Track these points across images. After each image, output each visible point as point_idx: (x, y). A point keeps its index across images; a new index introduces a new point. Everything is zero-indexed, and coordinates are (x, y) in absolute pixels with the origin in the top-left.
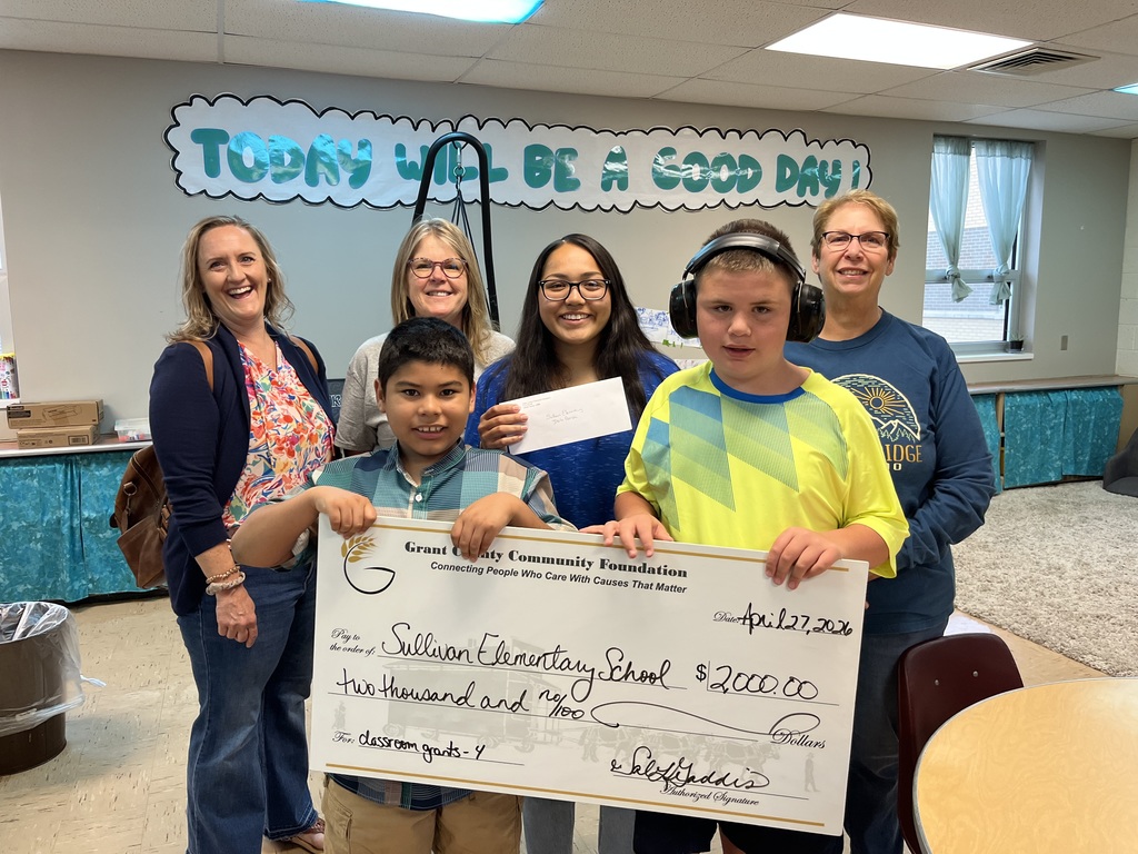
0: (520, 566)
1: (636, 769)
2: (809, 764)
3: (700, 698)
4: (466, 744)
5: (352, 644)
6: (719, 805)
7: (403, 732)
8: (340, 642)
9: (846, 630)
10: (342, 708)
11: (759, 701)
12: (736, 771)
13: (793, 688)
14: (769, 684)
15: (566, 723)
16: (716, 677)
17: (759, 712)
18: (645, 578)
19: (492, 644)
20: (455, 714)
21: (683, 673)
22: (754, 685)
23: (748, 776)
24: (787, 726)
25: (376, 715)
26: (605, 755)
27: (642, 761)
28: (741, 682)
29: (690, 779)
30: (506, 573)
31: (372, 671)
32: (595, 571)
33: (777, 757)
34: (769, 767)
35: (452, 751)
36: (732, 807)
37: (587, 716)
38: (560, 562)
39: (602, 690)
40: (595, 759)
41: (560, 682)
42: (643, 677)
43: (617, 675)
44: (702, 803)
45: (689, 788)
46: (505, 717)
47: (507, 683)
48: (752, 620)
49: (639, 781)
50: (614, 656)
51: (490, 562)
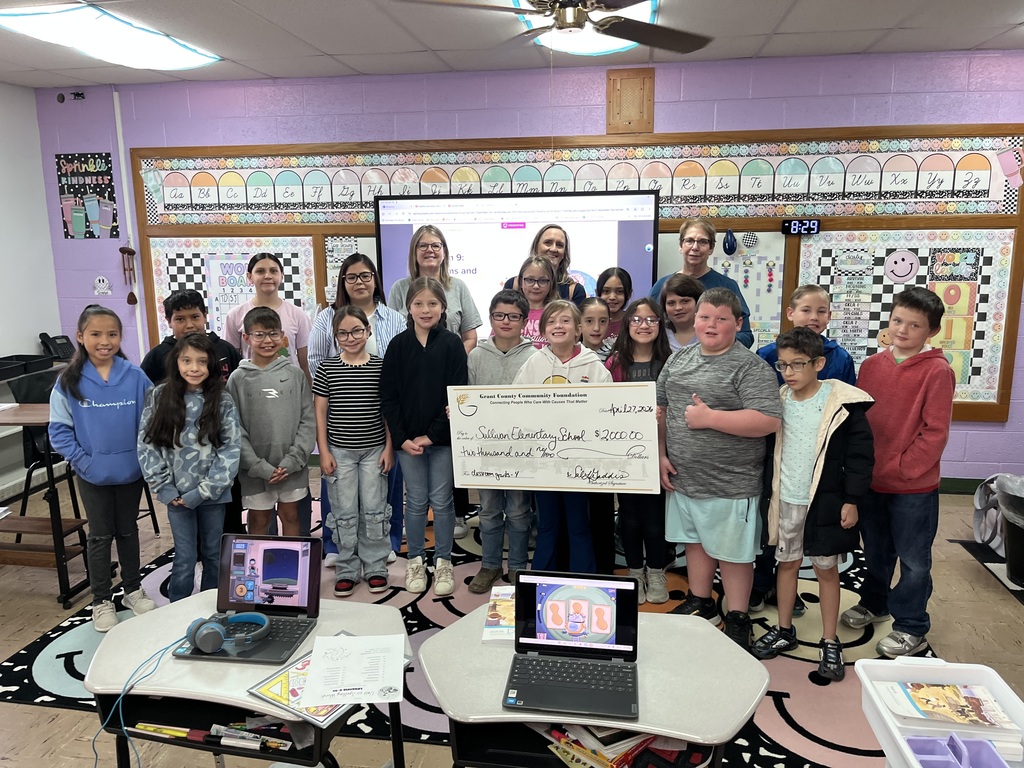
0: (523, 399)
1: (577, 475)
2: (644, 466)
3: (597, 443)
4: (511, 471)
5: (465, 436)
6: (611, 486)
7: (487, 469)
8: (460, 436)
9: (650, 410)
10: (464, 462)
11: (620, 442)
12: (616, 472)
13: (633, 435)
14: (624, 435)
15: (548, 459)
16: (603, 435)
17: (622, 447)
18: (571, 399)
19: (516, 431)
20: (503, 459)
21: (590, 435)
22: (618, 436)
23: (620, 473)
24: (632, 451)
25: (476, 463)
26: (565, 471)
27: (579, 472)
28: (613, 436)
29: (598, 477)
30: (518, 403)
31: (473, 446)
32: (552, 398)
33: (630, 464)
34: (628, 469)
35: (506, 475)
36: (616, 486)
37: (556, 456)
38: (538, 396)
39: (561, 445)
40: (561, 473)
41: (544, 443)
42: (575, 438)
43: (565, 438)
44: (604, 486)
45: (598, 481)
46: (524, 459)
47: (524, 445)
48: (614, 410)
49: (579, 480)
50: (563, 431)
51: (512, 399)
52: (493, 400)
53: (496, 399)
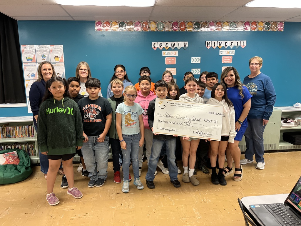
0: (182, 106)
1: (196, 133)
2: (217, 131)
3: (204, 123)
4: (174, 129)
5: (159, 115)
6: (206, 137)
7: (166, 128)
8: (158, 115)
9: (221, 114)
10: (158, 124)
11: (211, 123)
12: (208, 133)
13: (215, 122)
14: (212, 121)
15: (188, 126)
16: (206, 120)
19: (178, 116)
20: (173, 125)
21: (202, 120)
22: (210, 121)
23: (210, 133)
25: (162, 125)
27: (197, 132)
28: (209, 121)
30: (180, 107)
31: (162, 119)
33: (213, 131)
35: (173, 130)
37: (190, 125)
38: (187, 105)
39: (192, 122)
40: (191, 131)
41: (187, 121)
42: (197, 120)
43: (194, 120)
44: (204, 137)
45: (203, 135)
46: (180, 125)
47: (180, 121)
48: (210, 113)
49: (197, 134)
50: (194, 117)
51: (178, 105)
52: (172, 104)
53: (173, 104)
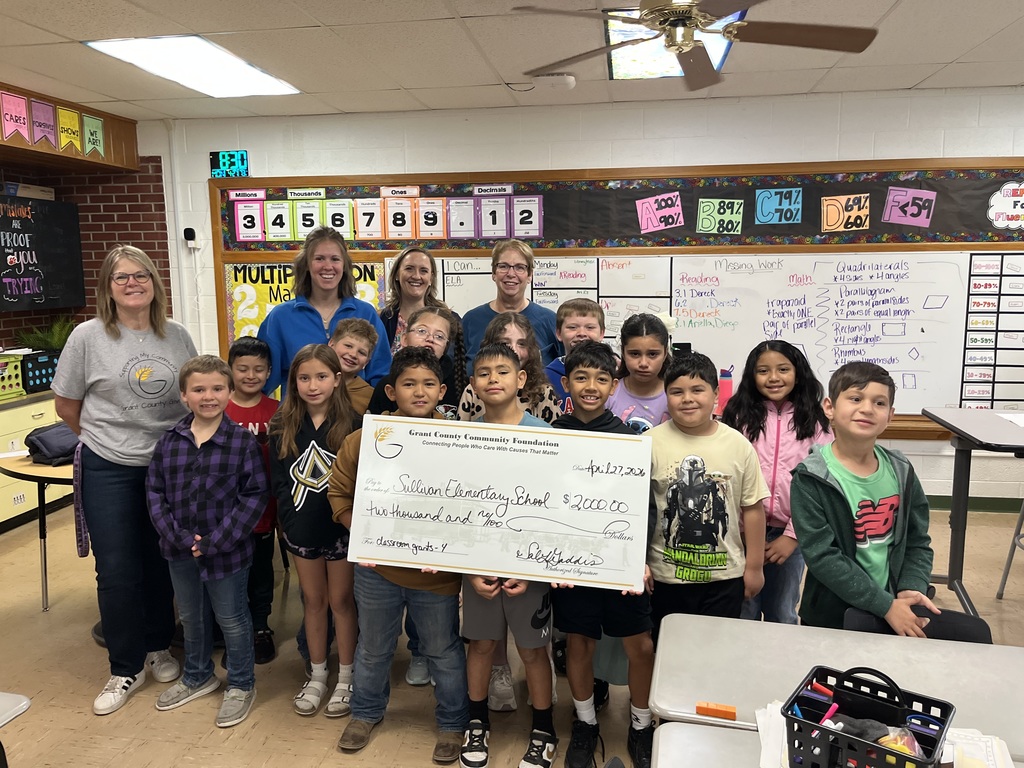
0: (470, 442)
1: (530, 556)
2: (625, 550)
3: (566, 513)
4: (437, 543)
5: (376, 487)
6: (576, 576)
7: (401, 537)
8: (370, 486)
9: (642, 473)
10: (369, 523)
11: (597, 514)
12: (585, 556)
13: (615, 506)
14: (602, 505)
15: (492, 529)
16: (574, 501)
17: (598, 520)
18: (537, 448)
19: (454, 485)
20: (430, 525)
21: (555, 500)
22: (594, 505)
23: (592, 558)
24: (612, 528)
25: (387, 527)
26: (514, 548)
27: (534, 551)
28: (588, 504)
29: (560, 561)
30: (462, 446)
31: (386, 501)
32: (510, 444)
33: (607, 546)
34: (603, 553)
35: (429, 547)
36: (583, 577)
37: (504, 525)
38: (492, 440)
39: (513, 511)
40: (508, 551)
41: (490, 506)
42: (535, 503)
43: (521, 501)
44: (567, 575)
45: (560, 566)
46: (459, 527)
47: (461, 507)
48: (593, 469)
49: (532, 563)
50: (520, 490)
51: (454, 440)
52: (427, 439)
53: (432, 439)
